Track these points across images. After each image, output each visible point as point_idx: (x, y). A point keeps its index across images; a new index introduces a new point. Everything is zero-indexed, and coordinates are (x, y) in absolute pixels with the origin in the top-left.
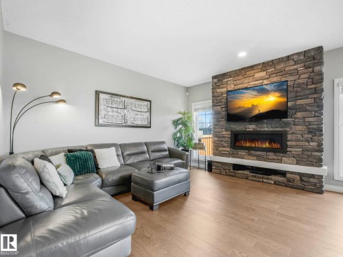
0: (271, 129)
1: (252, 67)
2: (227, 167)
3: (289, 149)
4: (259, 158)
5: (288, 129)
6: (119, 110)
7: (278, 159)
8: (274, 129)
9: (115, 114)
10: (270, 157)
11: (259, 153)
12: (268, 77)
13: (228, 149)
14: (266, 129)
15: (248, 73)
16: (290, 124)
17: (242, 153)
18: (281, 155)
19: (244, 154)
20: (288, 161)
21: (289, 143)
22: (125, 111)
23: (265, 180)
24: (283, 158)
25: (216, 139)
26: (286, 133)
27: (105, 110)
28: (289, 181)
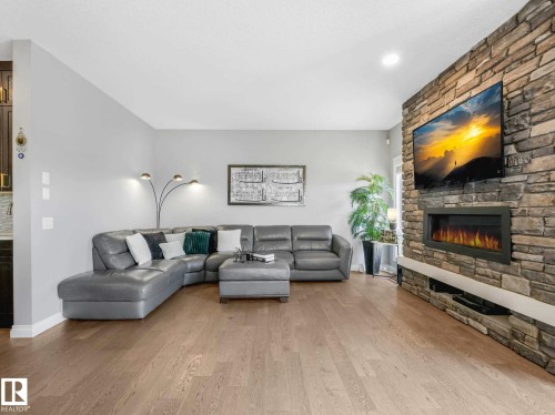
0: (483, 204)
1: (452, 68)
2: (419, 281)
3: (516, 255)
4: (464, 270)
5: (514, 203)
6: (255, 185)
7: (494, 278)
8: (489, 204)
9: (250, 190)
10: (480, 270)
11: (464, 258)
12: (477, 81)
13: (421, 245)
14: (475, 204)
15: (446, 83)
16: (518, 190)
17: (439, 255)
18: (501, 266)
19: (441, 257)
20: (514, 285)
21: (516, 239)
22: (264, 185)
23: (472, 322)
24: (504, 276)
25: (407, 223)
26: (509, 213)
27: (238, 186)
28: (514, 334)
